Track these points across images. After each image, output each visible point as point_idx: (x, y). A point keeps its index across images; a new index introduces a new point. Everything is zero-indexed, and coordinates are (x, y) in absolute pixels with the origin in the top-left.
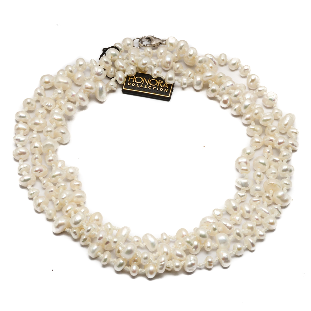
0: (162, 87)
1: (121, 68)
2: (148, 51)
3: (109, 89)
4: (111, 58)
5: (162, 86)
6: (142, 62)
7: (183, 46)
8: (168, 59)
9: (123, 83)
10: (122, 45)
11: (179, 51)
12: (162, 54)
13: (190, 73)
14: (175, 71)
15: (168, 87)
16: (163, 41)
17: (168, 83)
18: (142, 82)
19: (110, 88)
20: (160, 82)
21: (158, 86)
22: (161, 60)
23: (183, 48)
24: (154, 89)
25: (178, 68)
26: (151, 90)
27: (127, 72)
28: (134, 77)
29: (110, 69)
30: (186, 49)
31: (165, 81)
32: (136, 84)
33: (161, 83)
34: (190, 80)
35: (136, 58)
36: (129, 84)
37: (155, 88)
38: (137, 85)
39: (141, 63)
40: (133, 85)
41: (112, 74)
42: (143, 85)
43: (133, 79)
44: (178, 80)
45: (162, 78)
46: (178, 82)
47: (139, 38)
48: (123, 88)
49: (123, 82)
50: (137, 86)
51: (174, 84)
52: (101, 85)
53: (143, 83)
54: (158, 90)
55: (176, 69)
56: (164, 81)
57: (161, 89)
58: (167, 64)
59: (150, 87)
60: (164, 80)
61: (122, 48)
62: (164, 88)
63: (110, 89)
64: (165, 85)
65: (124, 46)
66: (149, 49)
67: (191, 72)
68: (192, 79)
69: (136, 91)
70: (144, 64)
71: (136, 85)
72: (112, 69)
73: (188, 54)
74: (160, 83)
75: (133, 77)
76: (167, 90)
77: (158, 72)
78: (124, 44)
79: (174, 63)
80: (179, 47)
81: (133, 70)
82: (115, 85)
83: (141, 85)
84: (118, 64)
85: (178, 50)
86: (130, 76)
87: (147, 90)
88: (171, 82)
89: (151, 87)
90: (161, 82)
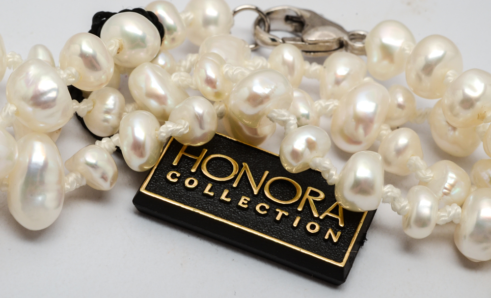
0: (316, 215)
1: (153, 104)
2: (285, 63)
3: (77, 180)
4: (119, 51)
5: (320, 214)
6: (250, 89)
7: (439, 60)
8: (365, 106)
9: (147, 168)
10: (183, 17)
11: (419, 79)
12: (344, 84)
13: (451, 178)
14: (387, 161)
15: (345, 221)
16: (355, 37)
17: (346, 201)
18: (233, 180)
19: (82, 176)
20: (313, 194)
21: (300, 209)
22: (333, 104)
23: (438, 71)
24: (278, 218)
25: (400, 152)
26: (267, 222)
27: (174, 122)
28: (199, 149)
29: (103, 99)
30: (451, 75)
31: (337, 195)
32: (204, 180)
33: (318, 199)
34: (449, 209)
35: (225, 69)
36: (173, 176)
37: (286, 214)
38: (209, 186)
39: (245, 93)
40: (191, 183)
41: (106, 120)
42: (235, 194)
43: (195, 161)
44: (393, 201)
45: (325, 176)
46: (394, 209)
47: (257, 10)
48: (143, 190)
49: (146, 164)
50: (206, 191)
51: (372, 214)
52: (39, 154)
53: (235, 185)
54: (295, 225)
55: (392, 154)
56: (330, 190)
57: (313, 227)
58: (356, 128)
59: (262, 208)
60: (333, 187)
61: (179, 28)
62: (327, 223)
63: (84, 183)
64: (331, 212)
65: (190, 24)
66: (289, 54)
67: (457, 175)
68: (455, 210)
69: (197, 211)
70: (256, 100)
71: (202, 186)
72: (112, 101)
73: (459, 96)
74: (311, 199)
75: (196, 151)
76: (339, 233)
77: (311, 145)
78: (190, 15)
79: (385, 131)
80: (421, 62)
81: (199, 119)
82: (110, 167)
83: (226, 193)
84: (143, 85)
85: (413, 76)
86: (186, 144)
87: (247, 216)
88: (362, 204)
89: (267, 207)
90: (317, 195)
